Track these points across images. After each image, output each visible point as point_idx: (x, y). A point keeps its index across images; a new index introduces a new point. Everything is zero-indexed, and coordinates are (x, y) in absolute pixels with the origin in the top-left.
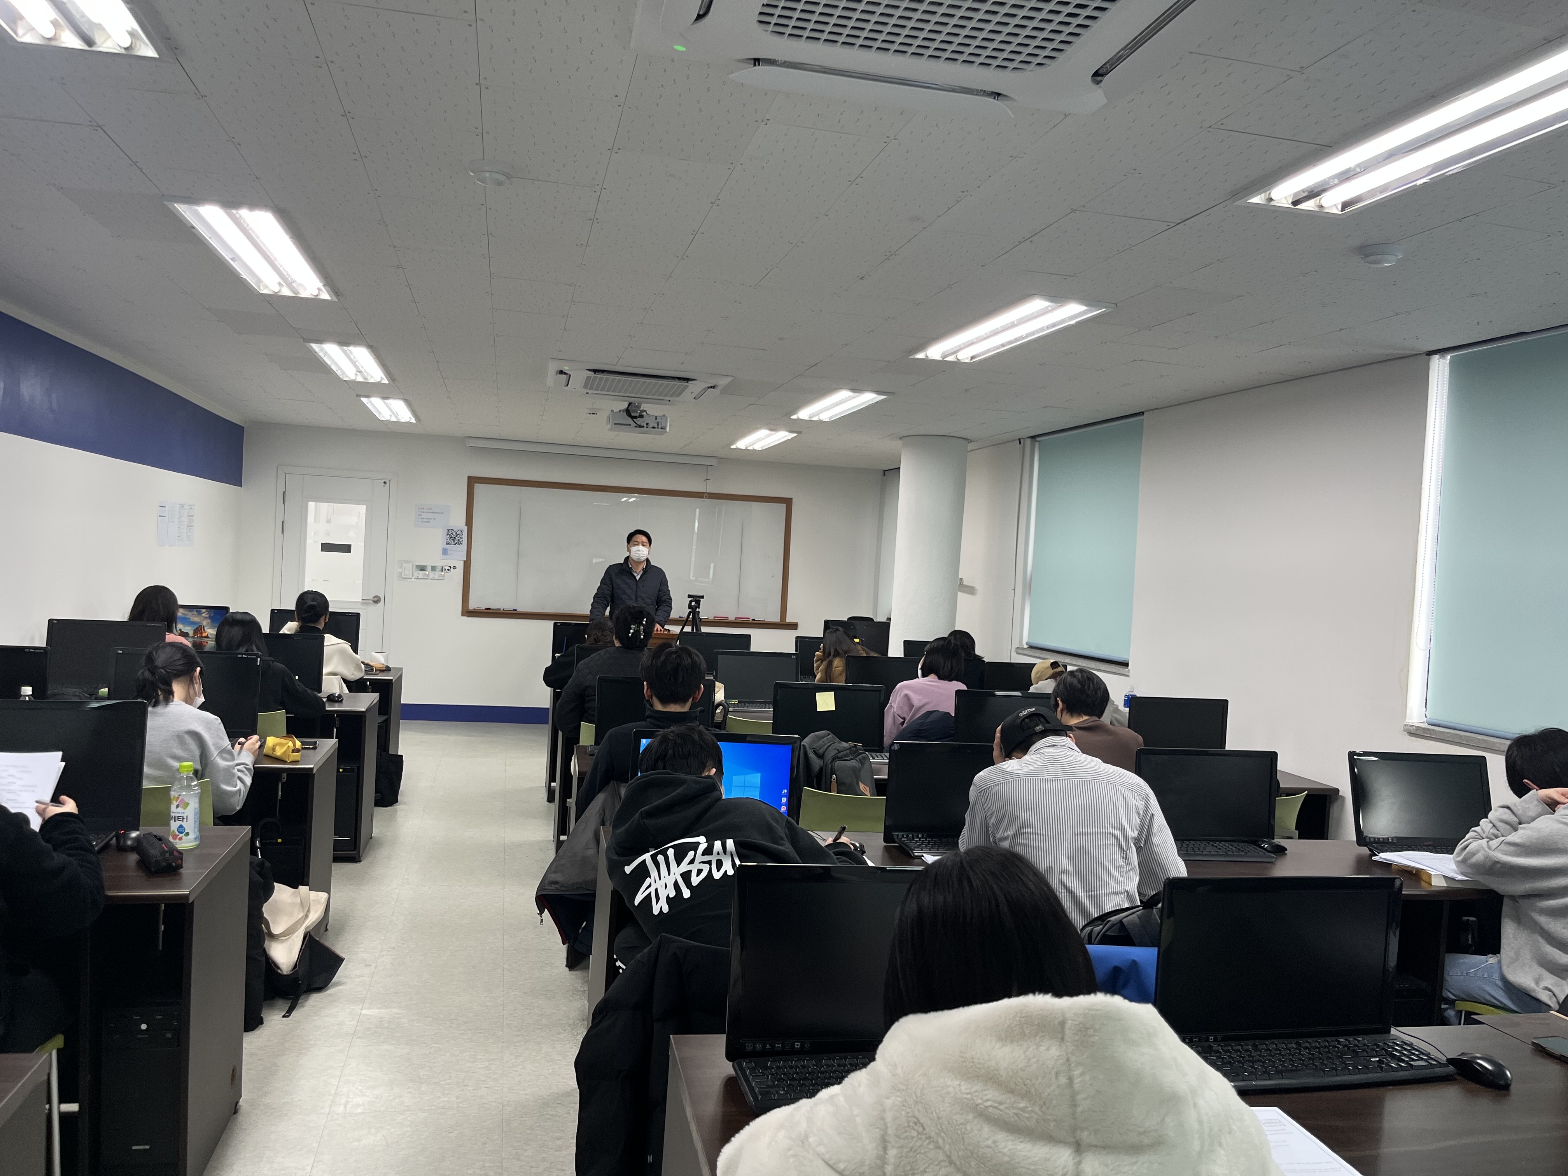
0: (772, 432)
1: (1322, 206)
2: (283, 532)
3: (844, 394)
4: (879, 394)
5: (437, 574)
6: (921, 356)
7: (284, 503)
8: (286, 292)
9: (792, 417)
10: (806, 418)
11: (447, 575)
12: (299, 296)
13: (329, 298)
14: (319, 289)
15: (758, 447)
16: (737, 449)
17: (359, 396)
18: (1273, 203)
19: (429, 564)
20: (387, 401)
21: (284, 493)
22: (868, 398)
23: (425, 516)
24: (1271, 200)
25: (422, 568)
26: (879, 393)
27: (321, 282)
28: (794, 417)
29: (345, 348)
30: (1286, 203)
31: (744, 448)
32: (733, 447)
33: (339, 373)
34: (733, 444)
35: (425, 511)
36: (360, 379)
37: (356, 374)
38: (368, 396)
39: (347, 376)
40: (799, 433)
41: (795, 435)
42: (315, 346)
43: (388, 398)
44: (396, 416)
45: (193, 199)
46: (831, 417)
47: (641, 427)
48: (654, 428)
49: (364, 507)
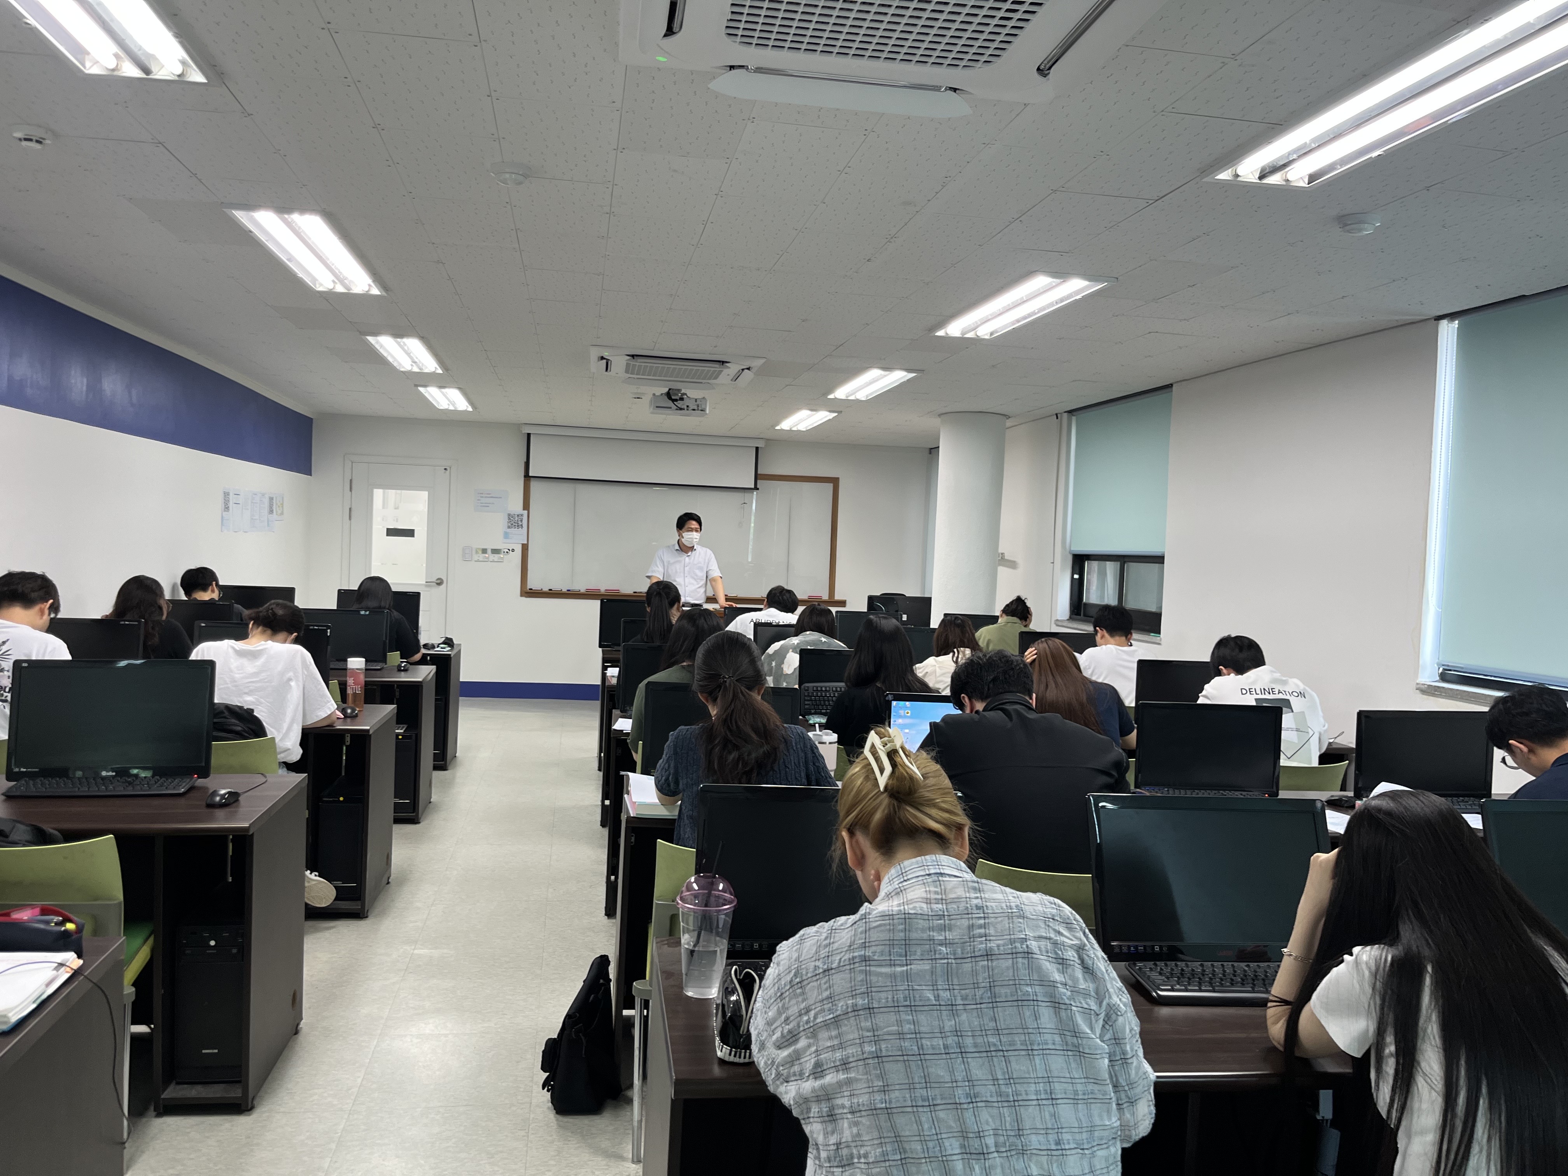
0: (814, 413)
1: (1288, 180)
2: (350, 518)
3: (875, 373)
4: (908, 372)
5: (496, 556)
6: (941, 333)
7: (351, 490)
8: (340, 289)
9: (829, 397)
10: (844, 397)
11: (507, 557)
12: (351, 292)
13: (379, 293)
14: (370, 285)
15: (802, 427)
16: (782, 430)
17: (417, 386)
18: (1240, 179)
19: (489, 547)
20: (443, 390)
21: (351, 481)
22: (898, 376)
23: (484, 500)
24: (1237, 176)
25: (480, 551)
26: (909, 370)
27: (371, 278)
28: (831, 396)
29: (398, 340)
30: (1253, 178)
31: (788, 429)
32: (778, 428)
33: (395, 364)
34: (777, 425)
35: (484, 496)
36: (416, 369)
37: (412, 365)
38: (425, 386)
39: (403, 367)
40: (839, 412)
41: (836, 414)
42: (370, 338)
43: (444, 387)
44: (454, 404)
45: (249, 206)
46: (867, 396)
47: (681, 409)
48: (694, 410)
49: (427, 493)
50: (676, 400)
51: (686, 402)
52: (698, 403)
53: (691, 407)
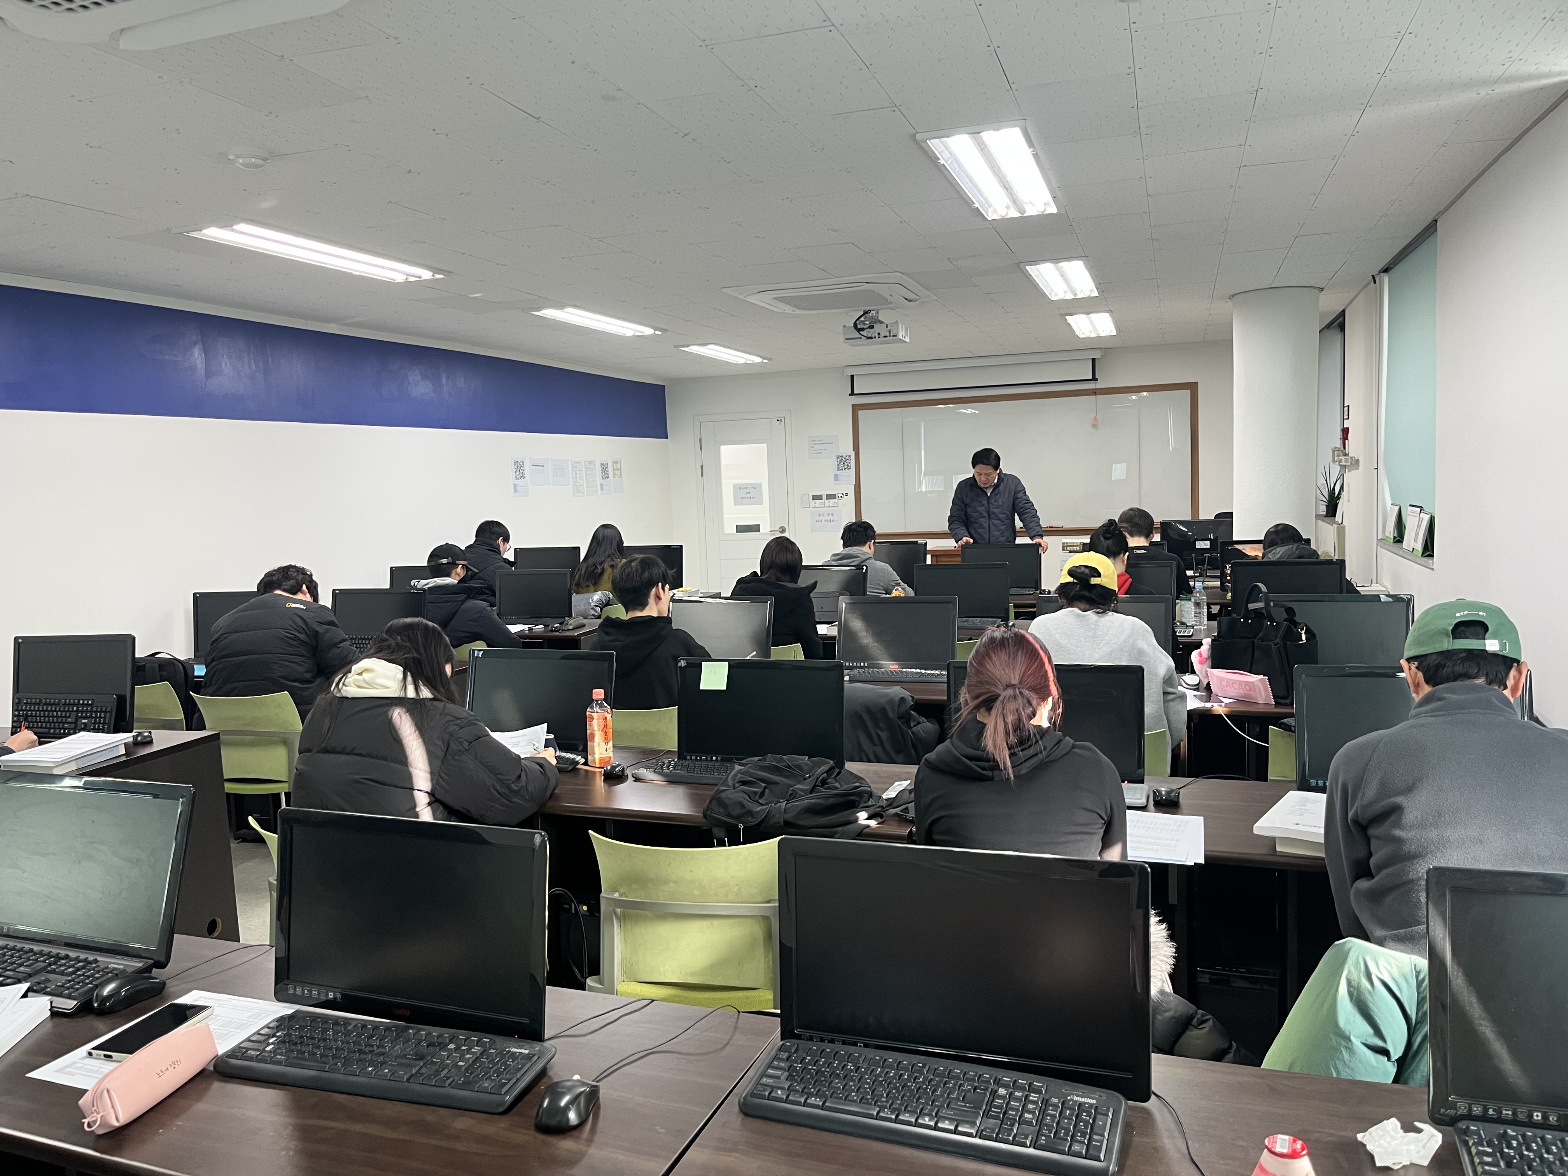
2: (702, 476)
5: (832, 501)
7: (701, 449)
10: (1072, 297)
11: (841, 501)
17: (675, 347)
19: (824, 493)
21: (700, 440)
23: (816, 447)
25: (816, 498)
33: (609, 331)
35: (816, 442)
39: (622, 333)
42: (539, 314)
47: (871, 338)
48: (886, 337)
49: (765, 445)
50: (863, 329)
51: (878, 328)
52: (888, 329)
53: (882, 335)
